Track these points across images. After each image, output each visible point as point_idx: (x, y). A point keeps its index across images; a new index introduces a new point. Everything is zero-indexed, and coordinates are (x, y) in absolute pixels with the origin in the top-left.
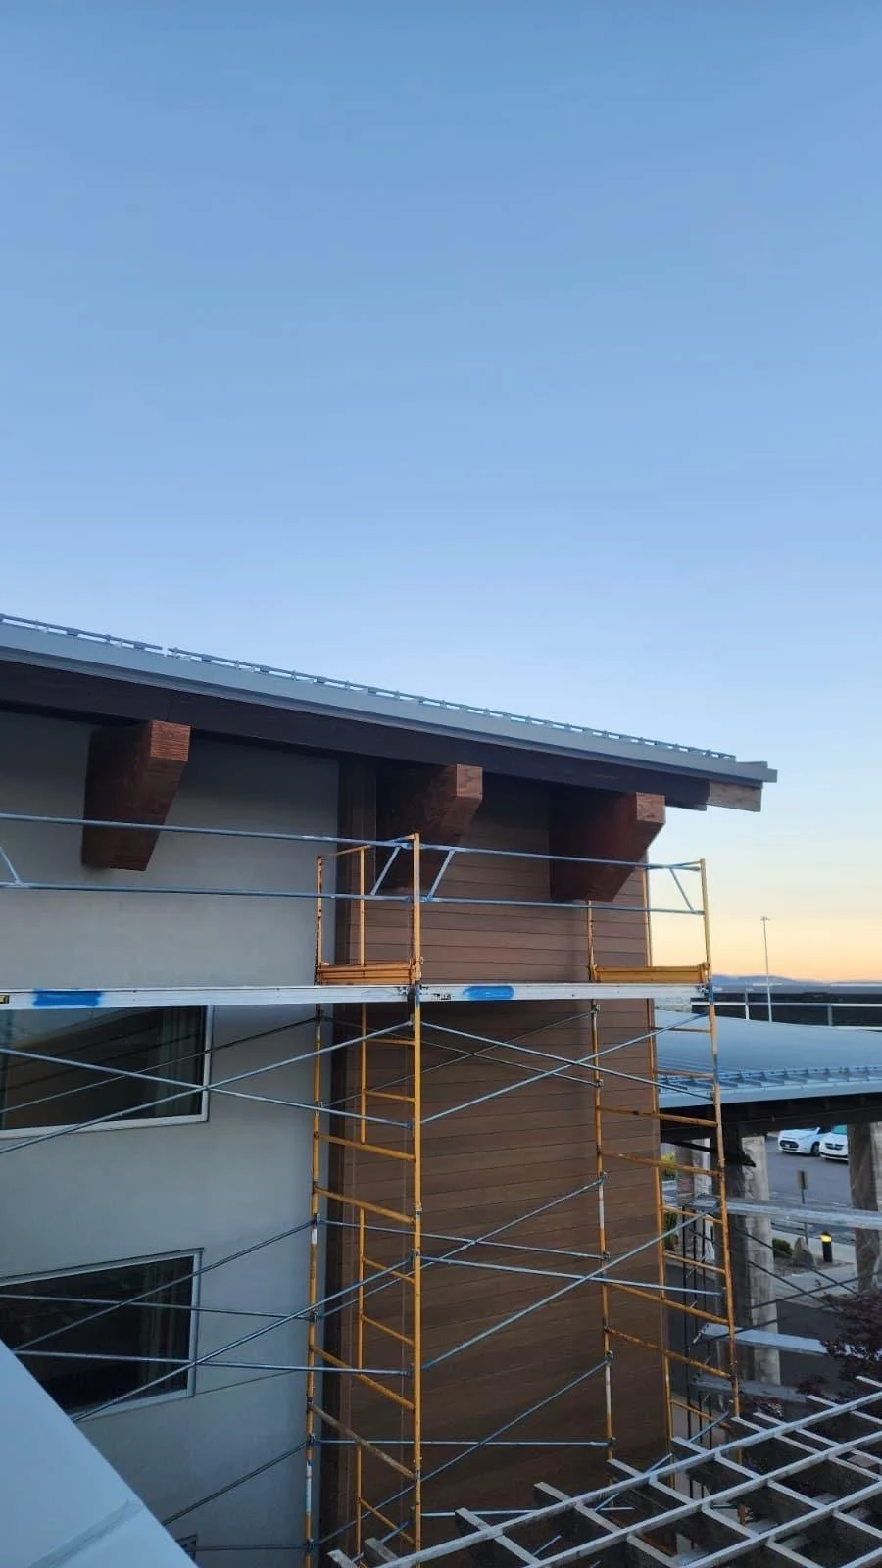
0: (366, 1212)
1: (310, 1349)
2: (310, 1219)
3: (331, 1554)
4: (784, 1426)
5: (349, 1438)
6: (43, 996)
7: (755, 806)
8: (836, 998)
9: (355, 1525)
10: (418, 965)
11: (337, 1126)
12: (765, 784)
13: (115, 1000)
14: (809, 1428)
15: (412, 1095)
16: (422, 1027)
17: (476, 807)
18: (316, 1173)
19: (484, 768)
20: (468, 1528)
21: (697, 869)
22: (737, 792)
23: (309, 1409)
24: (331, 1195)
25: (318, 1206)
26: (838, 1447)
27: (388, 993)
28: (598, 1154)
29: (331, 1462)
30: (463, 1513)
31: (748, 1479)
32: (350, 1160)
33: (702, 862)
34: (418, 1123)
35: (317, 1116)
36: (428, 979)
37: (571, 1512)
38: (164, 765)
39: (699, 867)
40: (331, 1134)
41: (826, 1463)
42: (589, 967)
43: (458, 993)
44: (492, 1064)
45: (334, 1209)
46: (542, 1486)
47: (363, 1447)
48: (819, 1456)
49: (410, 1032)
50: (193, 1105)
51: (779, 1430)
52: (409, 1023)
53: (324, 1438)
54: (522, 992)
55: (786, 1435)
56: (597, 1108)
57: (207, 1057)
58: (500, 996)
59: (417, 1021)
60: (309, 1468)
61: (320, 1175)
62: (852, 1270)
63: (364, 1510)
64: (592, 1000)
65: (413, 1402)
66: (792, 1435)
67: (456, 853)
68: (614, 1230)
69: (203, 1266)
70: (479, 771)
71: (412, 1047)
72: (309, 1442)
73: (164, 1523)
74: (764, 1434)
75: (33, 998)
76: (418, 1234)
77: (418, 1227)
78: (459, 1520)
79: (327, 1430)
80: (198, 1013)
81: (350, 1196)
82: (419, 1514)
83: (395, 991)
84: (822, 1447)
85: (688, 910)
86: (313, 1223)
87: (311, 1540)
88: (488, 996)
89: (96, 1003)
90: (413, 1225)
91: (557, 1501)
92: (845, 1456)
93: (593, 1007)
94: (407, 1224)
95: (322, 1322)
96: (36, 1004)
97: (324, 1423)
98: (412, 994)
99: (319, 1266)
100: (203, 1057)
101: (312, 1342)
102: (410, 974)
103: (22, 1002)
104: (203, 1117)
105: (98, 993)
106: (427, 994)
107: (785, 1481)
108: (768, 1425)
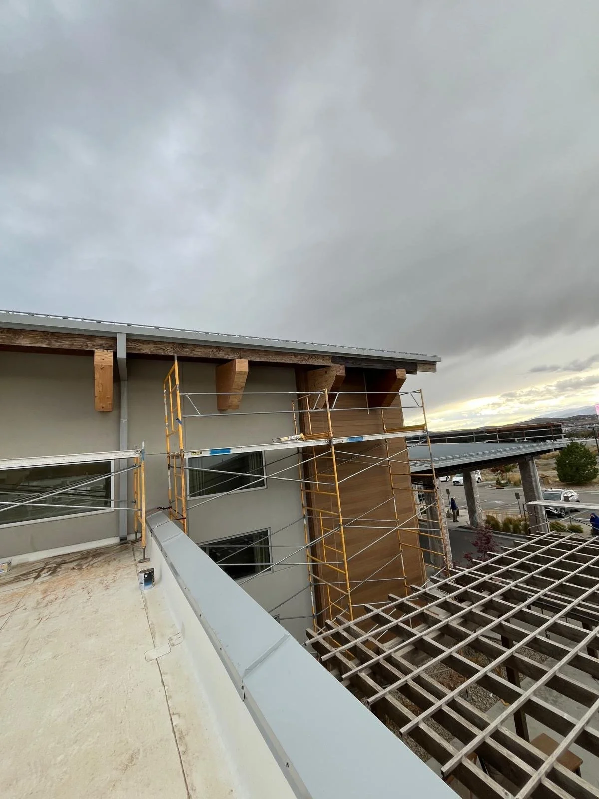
0: (322, 513)
1: (308, 556)
2: (303, 516)
3: (326, 621)
4: (467, 570)
5: (323, 582)
6: (212, 452)
7: (435, 370)
8: (448, 436)
9: (329, 608)
10: (331, 432)
11: (307, 486)
12: (437, 362)
13: (235, 451)
14: (476, 570)
15: (334, 474)
16: (335, 452)
17: (344, 378)
18: (303, 502)
19: (345, 365)
20: (370, 611)
21: (419, 392)
22: (429, 366)
23: (310, 575)
24: (309, 508)
25: (305, 512)
26: (488, 576)
27: (322, 443)
28: (392, 489)
29: (318, 590)
30: (367, 605)
31: (460, 589)
32: (314, 497)
33: (420, 390)
34: (337, 483)
35: (302, 484)
36: (335, 436)
37: (402, 604)
38: (240, 373)
39: (420, 391)
40: (306, 489)
41: (485, 582)
42: (383, 429)
43: (345, 441)
44: (355, 463)
45: (310, 513)
46: (391, 595)
47: (329, 586)
48: (482, 579)
49: (331, 455)
50: (261, 484)
51: (466, 572)
52: (331, 451)
53: (315, 583)
54: (366, 438)
55: (469, 573)
56: (391, 474)
57: (264, 468)
58: (359, 440)
59: (333, 451)
60: (312, 592)
61: (304, 502)
62: (467, 518)
63: (331, 604)
64: (385, 439)
65: (345, 571)
66: (470, 573)
67: (340, 394)
68: (400, 512)
69: (271, 533)
70: (344, 366)
71: (332, 459)
72: (311, 585)
73: (269, 612)
74: (461, 573)
75: (210, 452)
76: (341, 519)
77: (341, 517)
78: (366, 607)
79: (316, 580)
80: (259, 454)
81: (315, 508)
82: (351, 606)
83: (324, 441)
84: (483, 576)
85: (417, 406)
86: (304, 517)
87: (315, 614)
88: (355, 440)
89: (229, 452)
90: (339, 515)
91: (397, 600)
92: (491, 579)
93: (386, 442)
94: (337, 516)
95: (310, 549)
96: (211, 454)
97: (314, 578)
98: (330, 442)
99: (307, 531)
100: (263, 468)
101: (308, 554)
102: (329, 436)
103: (207, 454)
104: (265, 487)
105: (230, 449)
106: (335, 442)
107: (473, 588)
108: (462, 570)
